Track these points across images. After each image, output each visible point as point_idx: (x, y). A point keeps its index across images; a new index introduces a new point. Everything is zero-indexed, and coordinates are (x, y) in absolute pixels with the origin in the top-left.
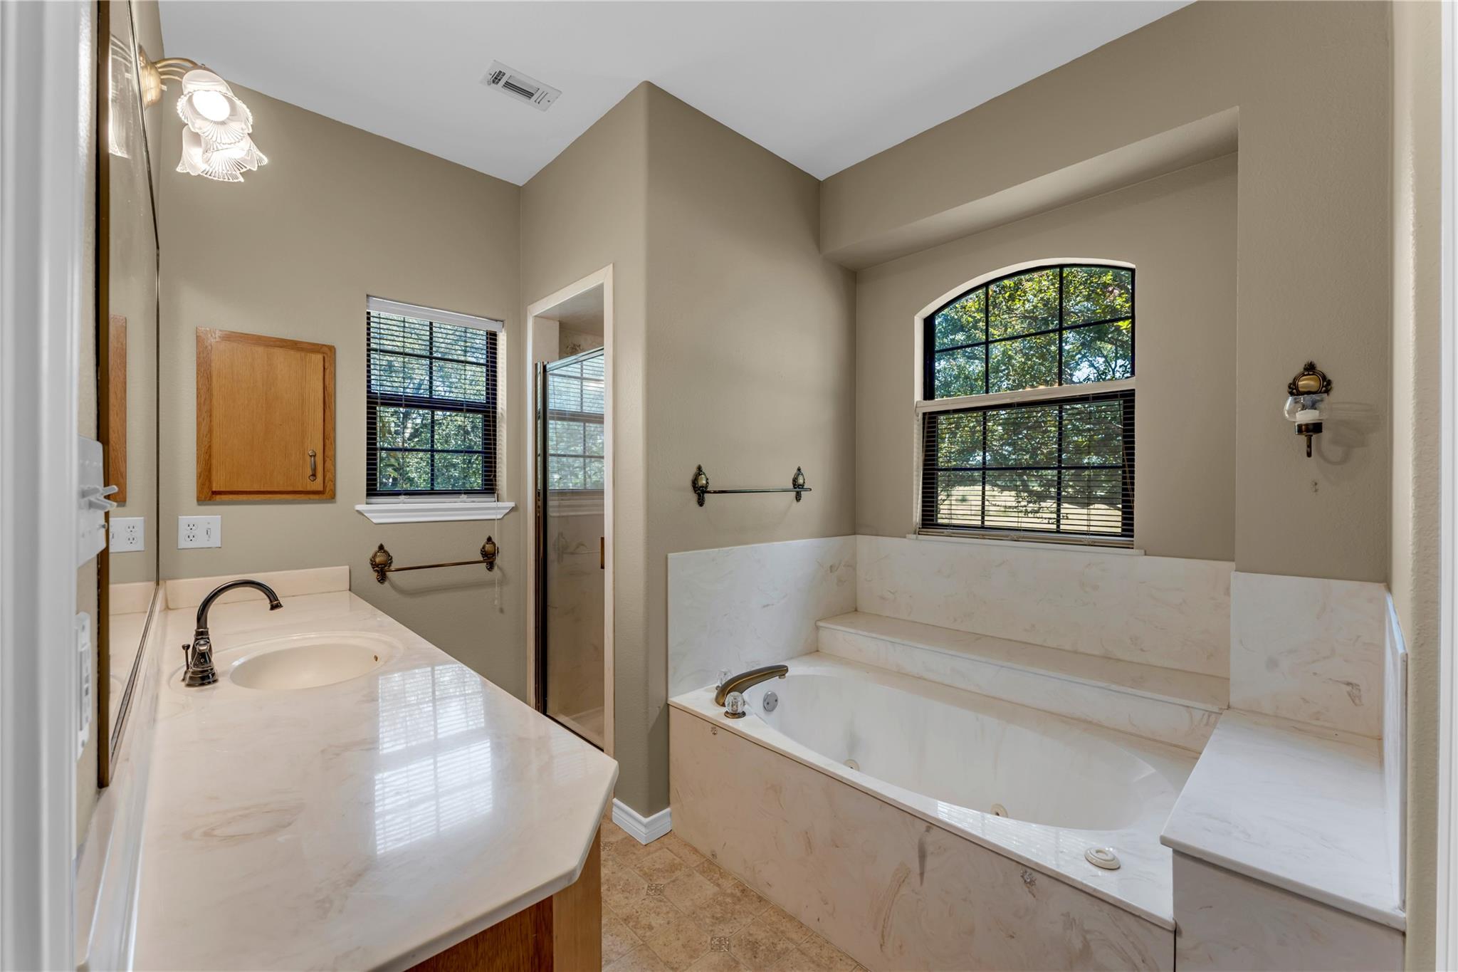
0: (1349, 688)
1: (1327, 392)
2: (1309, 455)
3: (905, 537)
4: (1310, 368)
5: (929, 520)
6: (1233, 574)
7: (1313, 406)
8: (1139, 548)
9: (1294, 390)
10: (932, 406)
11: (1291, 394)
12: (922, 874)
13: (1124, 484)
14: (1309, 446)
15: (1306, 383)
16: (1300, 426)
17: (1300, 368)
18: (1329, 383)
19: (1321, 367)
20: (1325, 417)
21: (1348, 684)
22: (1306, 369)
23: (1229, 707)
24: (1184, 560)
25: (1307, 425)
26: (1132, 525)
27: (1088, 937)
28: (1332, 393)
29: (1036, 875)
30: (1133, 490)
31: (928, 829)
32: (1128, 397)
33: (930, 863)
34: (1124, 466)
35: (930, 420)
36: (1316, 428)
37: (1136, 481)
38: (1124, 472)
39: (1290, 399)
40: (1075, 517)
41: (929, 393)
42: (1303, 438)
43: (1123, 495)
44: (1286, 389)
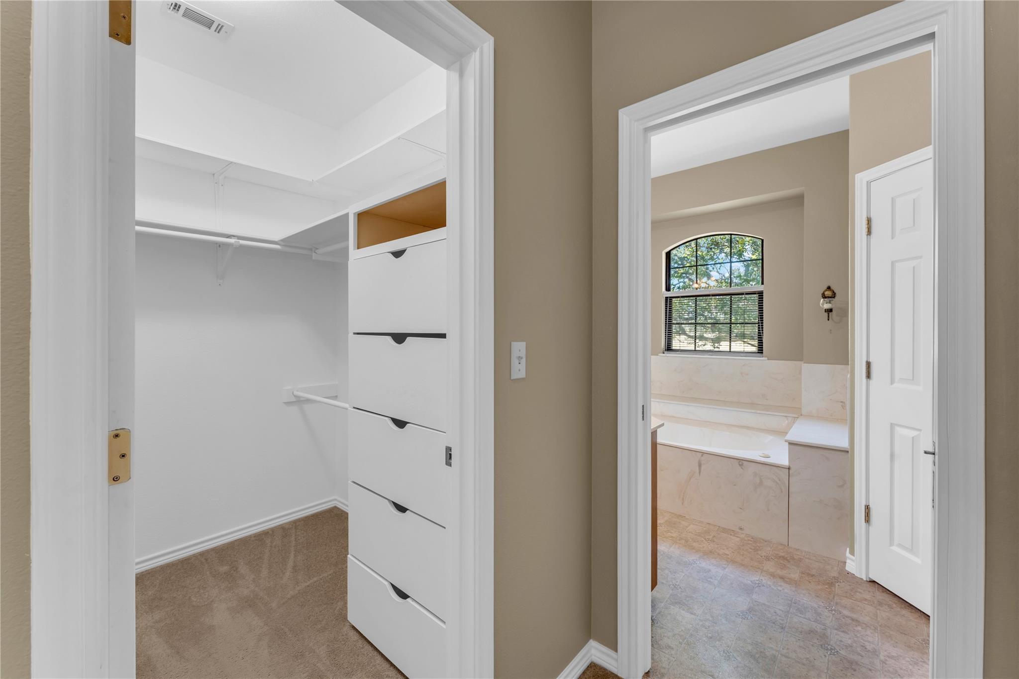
0: (841, 404)
1: (834, 297)
2: (828, 320)
3: (658, 355)
4: (829, 288)
5: (669, 348)
6: (803, 364)
7: (830, 303)
8: (765, 357)
9: (824, 296)
10: (669, 294)
11: (823, 298)
12: (700, 472)
13: (759, 330)
14: (829, 317)
15: (828, 293)
16: (825, 310)
17: (825, 288)
18: (835, 294)
19: (832, 288)
20: (833, 306)
21: (841, 402)
22: (827, 288)
23: (801, 415)
24: (784, 361)
25: (828, 309)
26: (762, 348)
27: (762, 478)
28: (836, 298)
29: (744, 462)
30: (763, 333)
31: (702, 455)
32: (761, 294)
33: (703, 467)
34: (759, 323)
35: (669, 301)
36: (831, 310)
37: (764, 329)
38: (759, 326)
39: (822, 300)
40: (737, 346)
41: (668, 289)
42: (826, 314)
43: (758, 335)
44: (821, 295)
